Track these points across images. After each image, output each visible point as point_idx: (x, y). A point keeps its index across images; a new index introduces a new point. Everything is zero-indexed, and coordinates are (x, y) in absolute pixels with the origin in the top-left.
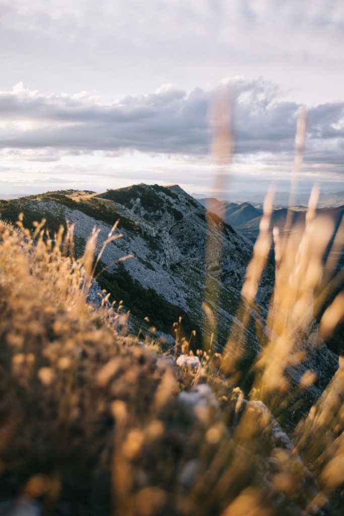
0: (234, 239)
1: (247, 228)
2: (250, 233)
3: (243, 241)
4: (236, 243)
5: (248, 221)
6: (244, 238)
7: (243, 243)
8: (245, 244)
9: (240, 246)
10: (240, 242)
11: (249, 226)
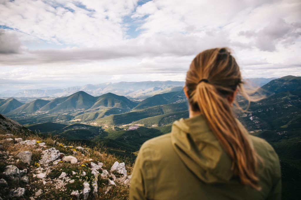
0: (4, 123)
1: (13, 114)
2: (17, 117)
3: (12, 123)
4: (6, 125)
5: (13, 109)
6: (12, 121)
7: (12, 124)
8: (13, 125)
9: (10, 126)
10: (9, 124)
11: (15, 113)
